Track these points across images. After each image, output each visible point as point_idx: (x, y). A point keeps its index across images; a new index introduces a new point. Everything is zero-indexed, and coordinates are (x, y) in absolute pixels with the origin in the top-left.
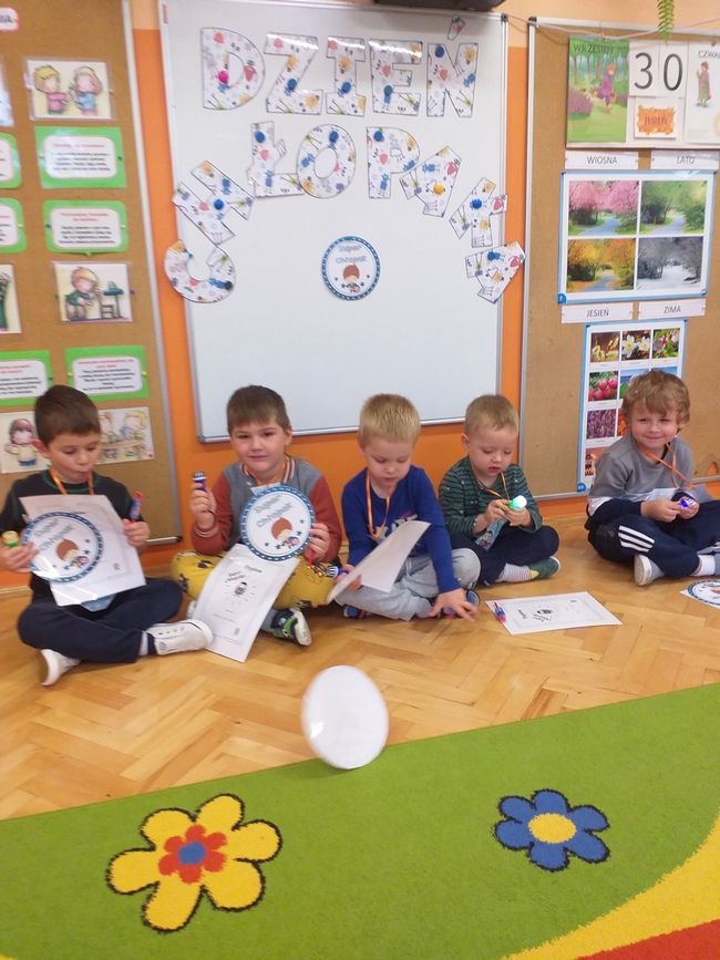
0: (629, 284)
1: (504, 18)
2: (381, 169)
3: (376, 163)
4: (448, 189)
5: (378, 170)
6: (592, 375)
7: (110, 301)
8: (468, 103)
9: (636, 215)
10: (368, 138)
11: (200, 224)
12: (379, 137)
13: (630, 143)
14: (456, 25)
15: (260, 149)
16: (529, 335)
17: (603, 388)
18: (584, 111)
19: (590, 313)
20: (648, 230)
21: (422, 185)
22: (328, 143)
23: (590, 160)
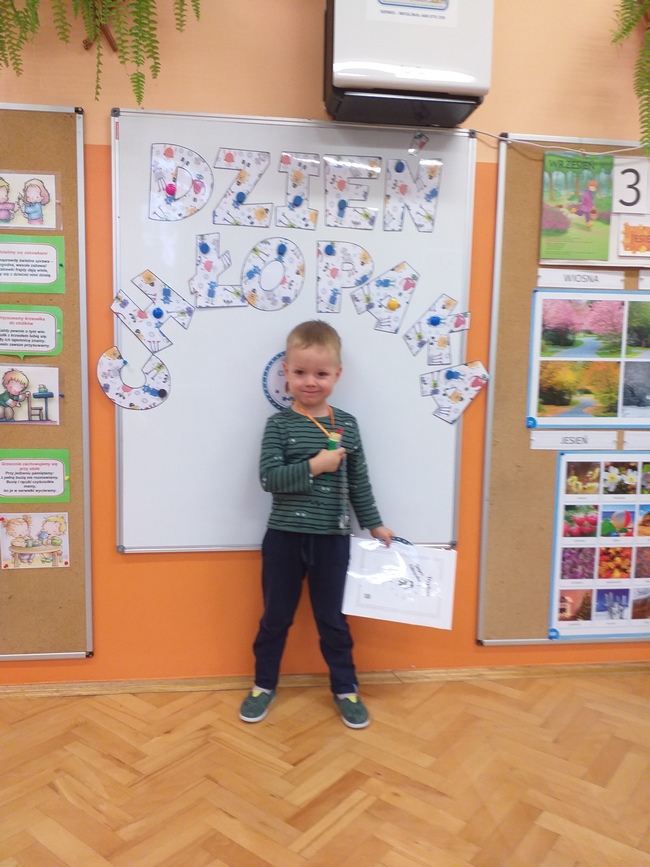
0: (612, 410)
1: (472, 134)
2: (330, 283)
3: (325, 277)
4: (403, 305)
5: (327, 285)
6: (568, 508)
7: (39, 403)
8: (430, 218)
9: (621, 337)
10: (319, 252)
11: (138, 331)
12: (330, 251)
13: (613, 262)
14: (418, 141)
15: (204, 260)
16: (492, 459)
17: (580, 523)
18: (560, 227)
19: (565, 441)
20: (636, 353)
21: (375, 300)
22: (276, 256)
23: (568, 278)
